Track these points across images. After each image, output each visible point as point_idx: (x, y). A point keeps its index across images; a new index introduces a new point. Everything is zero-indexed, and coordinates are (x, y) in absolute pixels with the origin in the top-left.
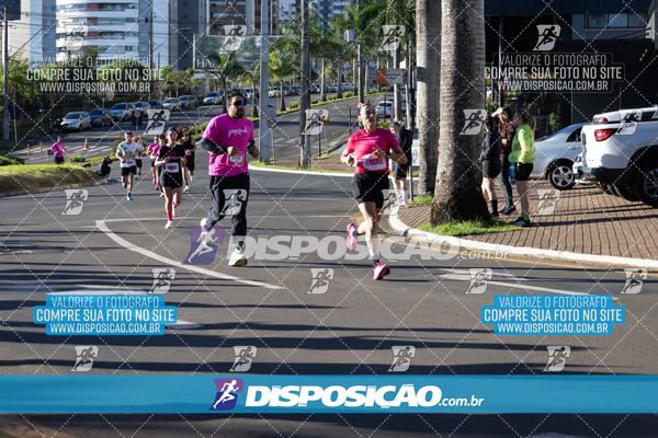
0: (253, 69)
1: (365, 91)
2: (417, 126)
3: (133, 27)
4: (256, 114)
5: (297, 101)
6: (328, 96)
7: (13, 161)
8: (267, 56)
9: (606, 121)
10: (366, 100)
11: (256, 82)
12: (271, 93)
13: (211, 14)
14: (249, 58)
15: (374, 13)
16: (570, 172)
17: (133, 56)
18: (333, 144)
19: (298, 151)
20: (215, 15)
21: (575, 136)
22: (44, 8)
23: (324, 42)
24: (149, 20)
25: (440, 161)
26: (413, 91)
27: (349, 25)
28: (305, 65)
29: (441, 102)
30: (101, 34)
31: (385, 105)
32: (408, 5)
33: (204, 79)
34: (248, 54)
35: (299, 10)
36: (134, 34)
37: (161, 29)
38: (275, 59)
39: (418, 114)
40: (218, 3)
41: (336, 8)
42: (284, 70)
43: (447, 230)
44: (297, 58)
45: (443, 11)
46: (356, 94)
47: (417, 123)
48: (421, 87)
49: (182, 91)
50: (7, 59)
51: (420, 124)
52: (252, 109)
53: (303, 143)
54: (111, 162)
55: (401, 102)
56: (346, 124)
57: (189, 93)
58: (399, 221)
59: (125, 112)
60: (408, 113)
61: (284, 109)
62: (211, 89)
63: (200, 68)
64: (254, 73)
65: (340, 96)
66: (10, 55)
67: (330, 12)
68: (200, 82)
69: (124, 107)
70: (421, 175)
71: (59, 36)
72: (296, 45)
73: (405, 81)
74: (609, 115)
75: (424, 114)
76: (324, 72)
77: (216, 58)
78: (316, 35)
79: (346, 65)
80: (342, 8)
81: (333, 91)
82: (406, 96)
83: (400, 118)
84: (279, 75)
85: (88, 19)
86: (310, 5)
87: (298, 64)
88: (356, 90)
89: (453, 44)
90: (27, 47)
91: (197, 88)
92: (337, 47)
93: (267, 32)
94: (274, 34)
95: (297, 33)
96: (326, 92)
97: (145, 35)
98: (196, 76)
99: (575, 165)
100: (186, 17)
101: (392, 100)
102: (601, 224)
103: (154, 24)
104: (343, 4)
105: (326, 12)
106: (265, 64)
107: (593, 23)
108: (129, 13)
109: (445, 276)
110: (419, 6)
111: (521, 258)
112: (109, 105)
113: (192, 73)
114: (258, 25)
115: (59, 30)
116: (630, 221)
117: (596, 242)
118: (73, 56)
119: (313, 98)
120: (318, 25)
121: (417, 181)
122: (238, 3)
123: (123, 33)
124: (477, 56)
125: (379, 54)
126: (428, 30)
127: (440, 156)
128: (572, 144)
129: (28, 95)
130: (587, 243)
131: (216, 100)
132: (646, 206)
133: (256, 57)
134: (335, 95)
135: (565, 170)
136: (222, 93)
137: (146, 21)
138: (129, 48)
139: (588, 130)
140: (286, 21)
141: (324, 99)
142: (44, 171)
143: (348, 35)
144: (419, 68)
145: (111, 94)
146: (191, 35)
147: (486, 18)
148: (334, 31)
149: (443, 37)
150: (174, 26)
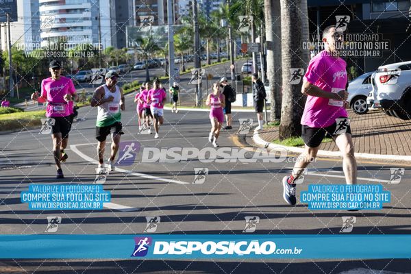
0: (164, 46)
1: (235, 57)
2: (268, 78)
3: (89, 23)
4: (167, 75)
5: (192, 65)
6: (212, 61)
7: (17, 110)
8: (172, 38)
10: (235, 62)
11: (166, 55)
12: (176, 61)
13: (137, 13)
14: (161, 40)
16: (365, 103)
17: (89, 41)
19: (194, 97)
20: (139, 13)
21: (367, 81)
22: (32, 13)
23: (208, 28)
24: (98, 18)
25: (283, 99)
26: (264, 56)
27: (223, 16)
28: (196, 42)
29: (283, 63)
30: (68, 28)
31: (247, 65)
32: (259, 2)
33: (134, 54)
34: (160, 37)
35: (191, 8)
36: (89, 27)
37: (106, 24)
38: (178, 39)
39: (268, 70)
40: (140, 6)
41: (215, 6)
42: (183, 47)
43: (289, 143)
44: (192, 38)
45: (281, 5)
46: (229, 59)
47: (268, 75)
48: (270, 54)
49: (120, 62)
50: (10, 47)
51: (270, 77)
52: (165, 71)
53: (197, 91)
54: (78, 108)
55: (256, 61)
57: (125, 63)
58: (259, 138)
59: (85, 76)
60: (262, 70)
61: (184, 70)
62: (139, 60)
63: (131, 47)
64: (165, 49)
65: (219, 61)
66: (12, 44)
67: (210, 8)
68: (132, 56)
69: (84, 74)
70: (272, 108)
72: (190, 30)
73: (260, 50)
74: (386, 66)
75: (273, 71)
76: (208, 46)
77: (140, 40)
78: (202, 24)
79: (222, 41)
80: (218, 6)
81: (215, 58)
82: (261, 59)
84: (181, 50)
85: (60, 20)
86: (198, 5)
87: (192, 42)
88: (229, 57)
89: (288, 26)
90: (23, 39)
91: (129, 60)
92: (215, 29)
93: (172, 23)
94: (176, 24)
95: (191, 23)
96: (210, 58)
97: (96, 27)
98: (129, 52)
99: (368, 98)
100: (121, 15)
101: (252, 62)
102: (386, 135)
103: (101, 21)
104: (219, 3)
105: (208, 8)
106: (171, 43)
107: (376, 8)
108: (85, 14)
110: (266, 3)
111: (337, 158)
112: (74, 72)
113: (126, 50)
114: (166, 19)
116: (404, 133)
117: (383, 146)
118: (52, 43)
119: (203, 63)
120: (204, 17)
121: (270, 113)
122: (153, 6)
123: (82, 27)
124: (304, 33)
125: (242, 33)
126: (273, 18)
127: (283, 96)
128: (365, 86)
129: (24, 68)
130: (378, 148)
131: (142, 66)
133: (167, 39)
134: (216, 61)
135: (362, 102)
136: (145, 62)
137: (96, 18)
138: (85, 36)
140: (183, 15)
141: (209, 64)
142: (37, 116)
143: (222, 23)
144: (268, 42)
145: (76, 66)
146: (124, 27)
147: (308, 8)
148: (214, 20)
149: (282, 22)
150: (114, 22)
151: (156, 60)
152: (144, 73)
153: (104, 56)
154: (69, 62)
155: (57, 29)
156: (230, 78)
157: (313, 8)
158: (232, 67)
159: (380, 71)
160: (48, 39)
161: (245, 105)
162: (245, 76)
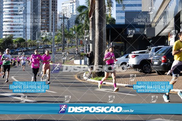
1: (78, 46)
3: (22, 30)
4: (51, 51)
5: (61, 48)
6: (69, 47)
8: (54, 37)
9: (134, 53)
10: (78, 48)
11: (52, 43)
12: (55, 46)
13: (41, 27)
15: (80, 27)
17: (22, 37)
18: (70, 58)
20: (42, 27)
21: (127, 57)
23: (68, 34)
25: (95, 62)
26: (89, 46)
27: (74, 30)
29: (95, 48)
30: (14, 31)
31: (82, 49)
32: (88, 25)
34: (50, 37)
35: (62, 26)
36: (22, 31)
37: (29, 30)
38: (56, 38)
40: (43, 24)
42: (58, 41)
43: (97, 79)
48: (91, 45)
49: (34, 45)
52: (51, 50)
55: (86, 48)
56: (73, 54)
57: (35, 46)
59: (20, 50)
61: (58, 50)
62: (41, 45)
63: (38, 40)
64: (51, 41)
65: (72, 47)
67: (70, 27)
68: (38, 43)
69: (19, 49)
71: (3, 32)
72: (61, 35)
73: (87, 43)
74: (134, 52)
76: (68, 41)
78: (66, 32)
79: (73, 40)
80: (72, 26)
81: (70, 46)
83: (86, 52)
85: (11, 28)
86: (65, 25)
87: (62, 39)
88: (76, 46)
91: (37, 45)
92: (71, 35)
93: (54, 31)
94: (56, 32)
95: (61, 31)
96: (68, 46)
97: (25, 32)
98: (37, 42)
99: (127, 64)
101: (84, 48)
103: (27, 29)
106: (54, 39)
109: (96, 90)
110: (90, 26)
112: (16, 48)
113: (36, 41)
114: (52, 30)
115: (4, 30)
118: (7, 37)
119: (65, 47)
120: (67, 30)
123: (19, 31)
125: (81, 37)
128: (127, 59)
131: (42, 47)
132: (144, 74)
133: (52, 38)
134: (71, 47)
135: (125, 65)
137: (25, 28)
138: (21, 35)
139: (130, 55)
140: (59, 29)
141: (68, 48)
143: (74, 32)
144: (91, 40)
145: (16, 46)
146: (36, 32)
147: (106, 29)
148: (70, 31)
149: (96, 33)
150: (32, 29)
151: (47, 45)
152: (43, 50)
153: (27, 43)
154: (13, 44)
155: (9, 32)
156: (76, 54)
157: (108, 29)
158: (77, 49)
159: (132, 54)
160: (6, 35)
161: (81, 64)
162: (81, 53)
